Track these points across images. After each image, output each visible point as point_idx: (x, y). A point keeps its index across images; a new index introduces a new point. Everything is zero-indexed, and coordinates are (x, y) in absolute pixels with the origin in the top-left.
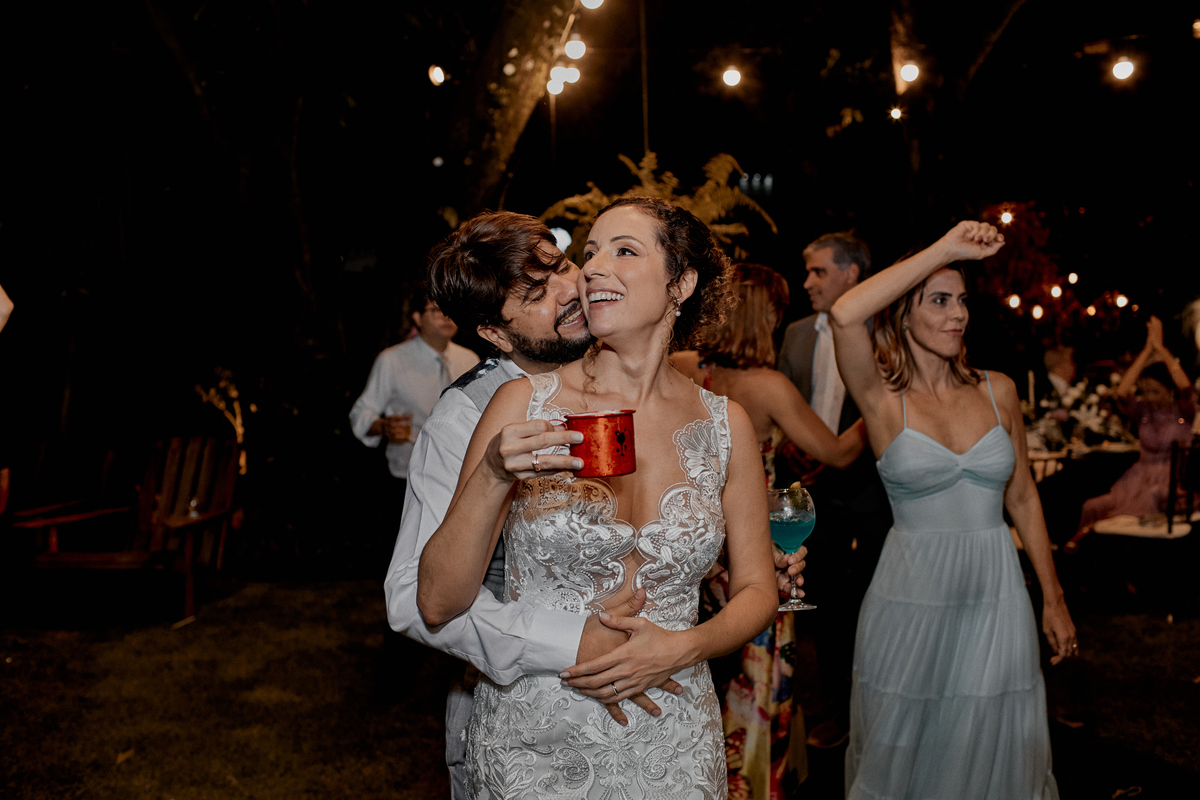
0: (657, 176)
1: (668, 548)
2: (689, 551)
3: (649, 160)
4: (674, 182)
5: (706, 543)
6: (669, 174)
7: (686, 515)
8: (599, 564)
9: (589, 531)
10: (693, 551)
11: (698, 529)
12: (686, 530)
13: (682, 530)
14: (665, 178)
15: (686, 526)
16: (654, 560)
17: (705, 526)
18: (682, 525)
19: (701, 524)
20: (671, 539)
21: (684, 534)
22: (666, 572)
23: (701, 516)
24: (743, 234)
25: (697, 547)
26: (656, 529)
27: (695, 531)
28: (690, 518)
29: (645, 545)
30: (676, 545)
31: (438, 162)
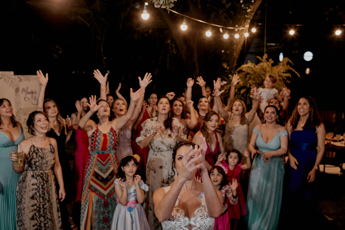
0: (267, 60)
1: (198, 223)
2: (203, 223)
3: (265, 56)
4: (272, 62)
5: (208, 221)
6: (271, 59)
7: (202, 214)
10: (205, 223)
11: (205, 217)
12: (202, 218)
13: (201, 218)
14: (269, 61)
16: (195, 227)
18: (201, 217)
20: (198, 220)
24: (290, 76)
25: (206, 222)
26: (194, 218)
27: (204, 218)
28: (203, 215)
29: (192, 223)
30: (200, 222)
31: (223, 51)
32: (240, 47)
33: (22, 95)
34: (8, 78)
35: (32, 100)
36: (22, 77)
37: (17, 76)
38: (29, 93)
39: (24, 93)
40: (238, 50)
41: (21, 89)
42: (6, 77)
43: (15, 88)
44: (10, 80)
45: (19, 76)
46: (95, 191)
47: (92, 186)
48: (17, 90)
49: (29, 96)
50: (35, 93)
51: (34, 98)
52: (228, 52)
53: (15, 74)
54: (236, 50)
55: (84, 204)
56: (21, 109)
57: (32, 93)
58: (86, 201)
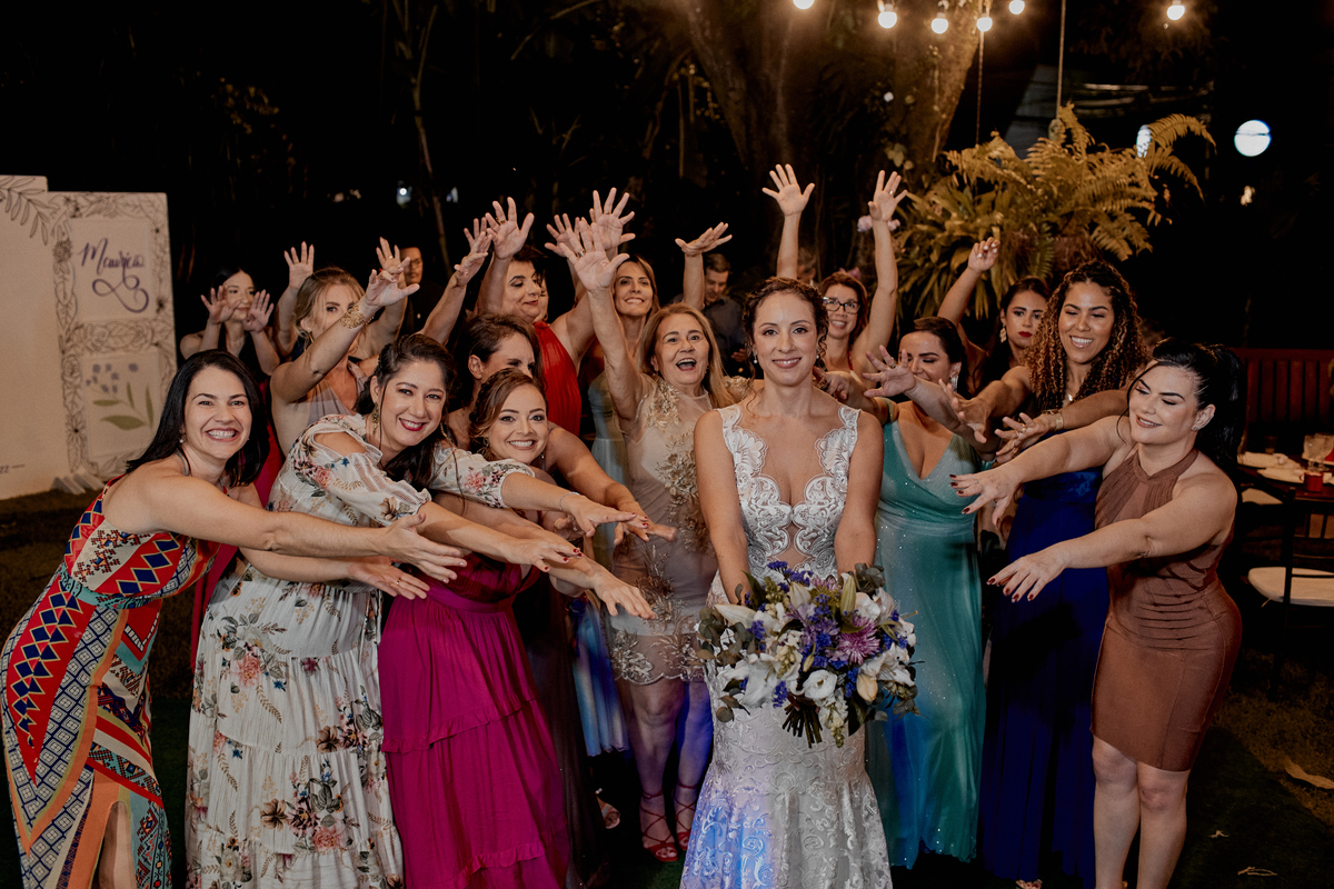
1: (813, 519)
2: (826, 521)
7: (822, 497)
8: (771, 531)
9: (763, 510)
11: (831, 505)
12: (823, 507)
15: (822, 504)
16: (805, 527)
17: (836, 503)
18: (819, 504)
19: (833, 501)
20: (814, 513)
21: (822, 509)
22: (814, 535)
23: (832, 496)
25: (832, 518)
26: (804, 507)
27: (829, 507)
28: (825, 498)
29: (798, 518)
31: (889, 97)
32: (956, 78)
33: (85, 272)
34: (24, 201)
35: (122, 290)
36: (80, 198)
37: (60, 197)
38: (112, 264)
39: (92, 264)
40: (948, 92)
41: (77, 248)
42: (15, 196)
43: (53, 242)
44: (33, 211)
45: (71, 195)
46: (128, 774)
47: (107, 754)
48: (63, 251)
49: (113, 275)
50: (136, 264)
51: (132, 282)
52: (909, 99)
53: (52, 187)
54: (942, 92)
55: (41, 848)
56: (78, 327)
57: (125, 263)
58: (52, 835)
